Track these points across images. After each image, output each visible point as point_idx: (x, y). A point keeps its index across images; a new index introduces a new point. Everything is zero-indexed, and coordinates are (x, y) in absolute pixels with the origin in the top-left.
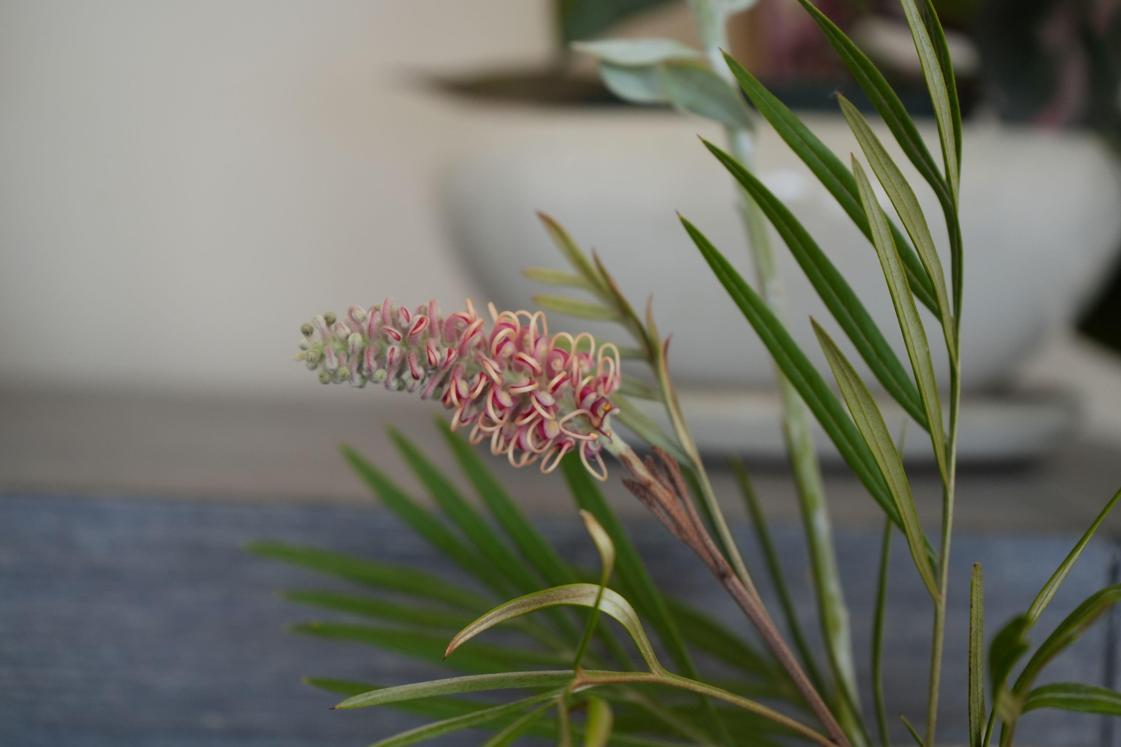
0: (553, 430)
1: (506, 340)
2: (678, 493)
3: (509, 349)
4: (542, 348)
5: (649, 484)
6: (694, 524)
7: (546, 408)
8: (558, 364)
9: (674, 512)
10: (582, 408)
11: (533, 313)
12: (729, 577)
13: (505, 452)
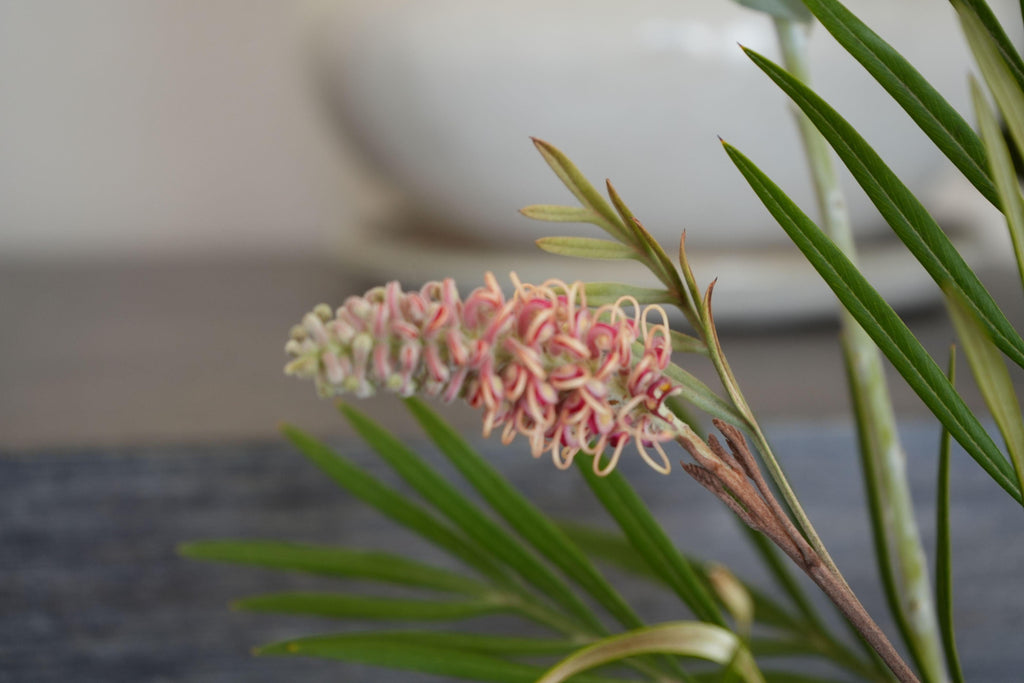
0: (605, 424)
1: (544, 323)
2: (749, 473)
3: (547, 332)
4: (583, 324)
5: (716, 468)
6: (772, 510)
7: (598, 399)
8: (604, 342)
9: (746, 497)
10: (637, 394)
11: (569, 283)
12: (818, 566)
13: (548, 449)
